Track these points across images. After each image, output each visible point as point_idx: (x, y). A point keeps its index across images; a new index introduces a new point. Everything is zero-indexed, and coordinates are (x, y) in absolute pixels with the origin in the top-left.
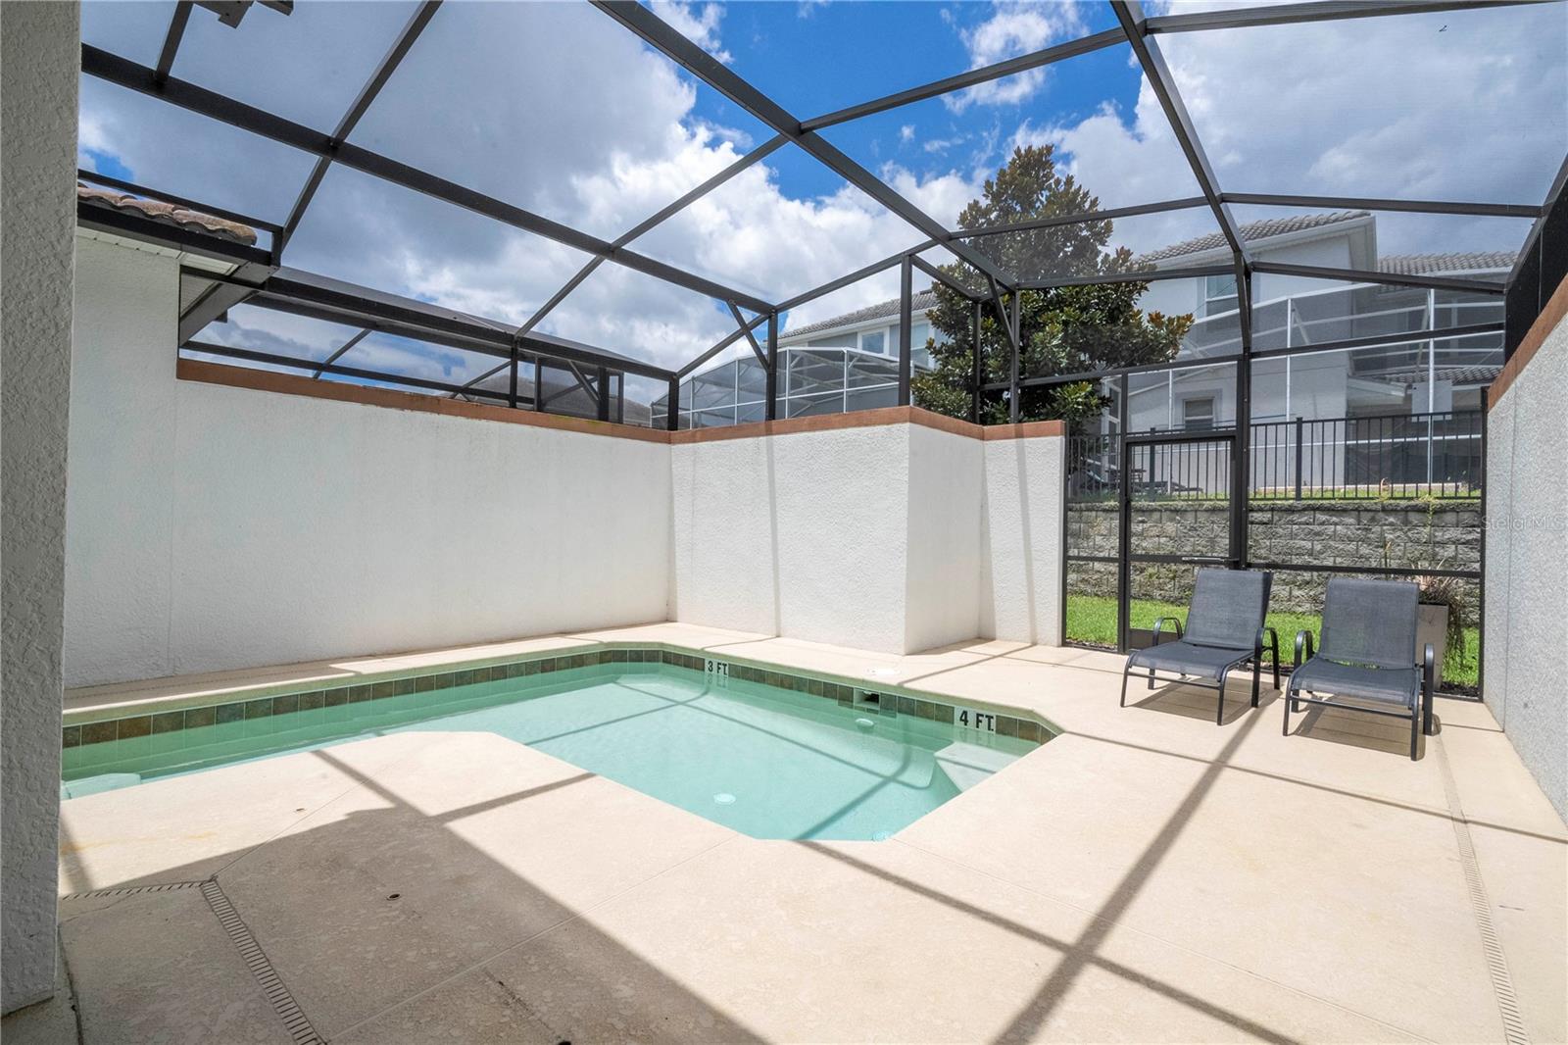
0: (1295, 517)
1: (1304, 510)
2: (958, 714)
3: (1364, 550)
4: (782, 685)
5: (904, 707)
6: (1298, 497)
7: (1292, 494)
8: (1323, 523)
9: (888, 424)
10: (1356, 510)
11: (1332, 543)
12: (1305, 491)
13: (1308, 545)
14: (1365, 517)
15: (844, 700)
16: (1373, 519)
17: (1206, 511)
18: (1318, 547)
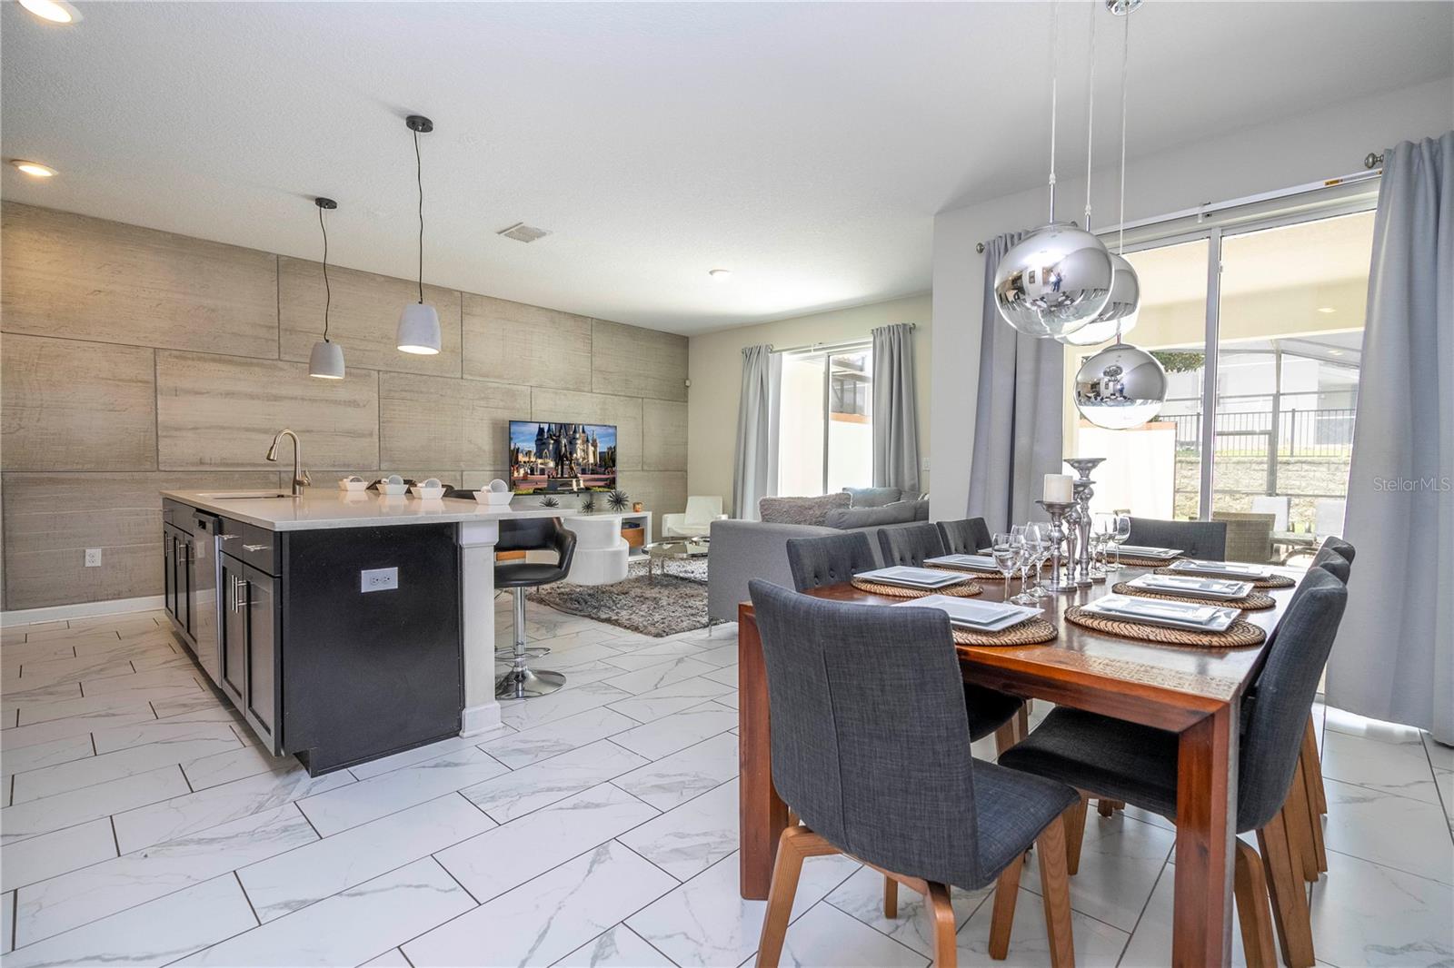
0: (1290, 467)
1: (1296, 463)
3: (1332, 486)
6: (1292, 455)
7: (1288, 453)
8: (1307, 471)
11: (1312, 482)
12: (1296, 452)
13: (1298, 483)
14: (1333, 467)
16: (1337, 469)
17: (1234, 463)
18: (1304, 484)
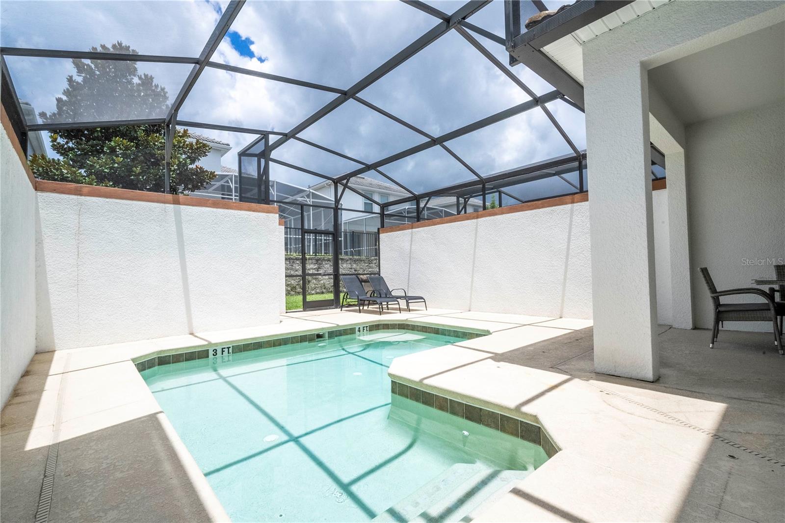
2: (357, 330)
4: (274, 346)
5: (338, 334)
9: (267, 213)
10: (289, 259)
15: (311, 340)
16: (293, 262)
